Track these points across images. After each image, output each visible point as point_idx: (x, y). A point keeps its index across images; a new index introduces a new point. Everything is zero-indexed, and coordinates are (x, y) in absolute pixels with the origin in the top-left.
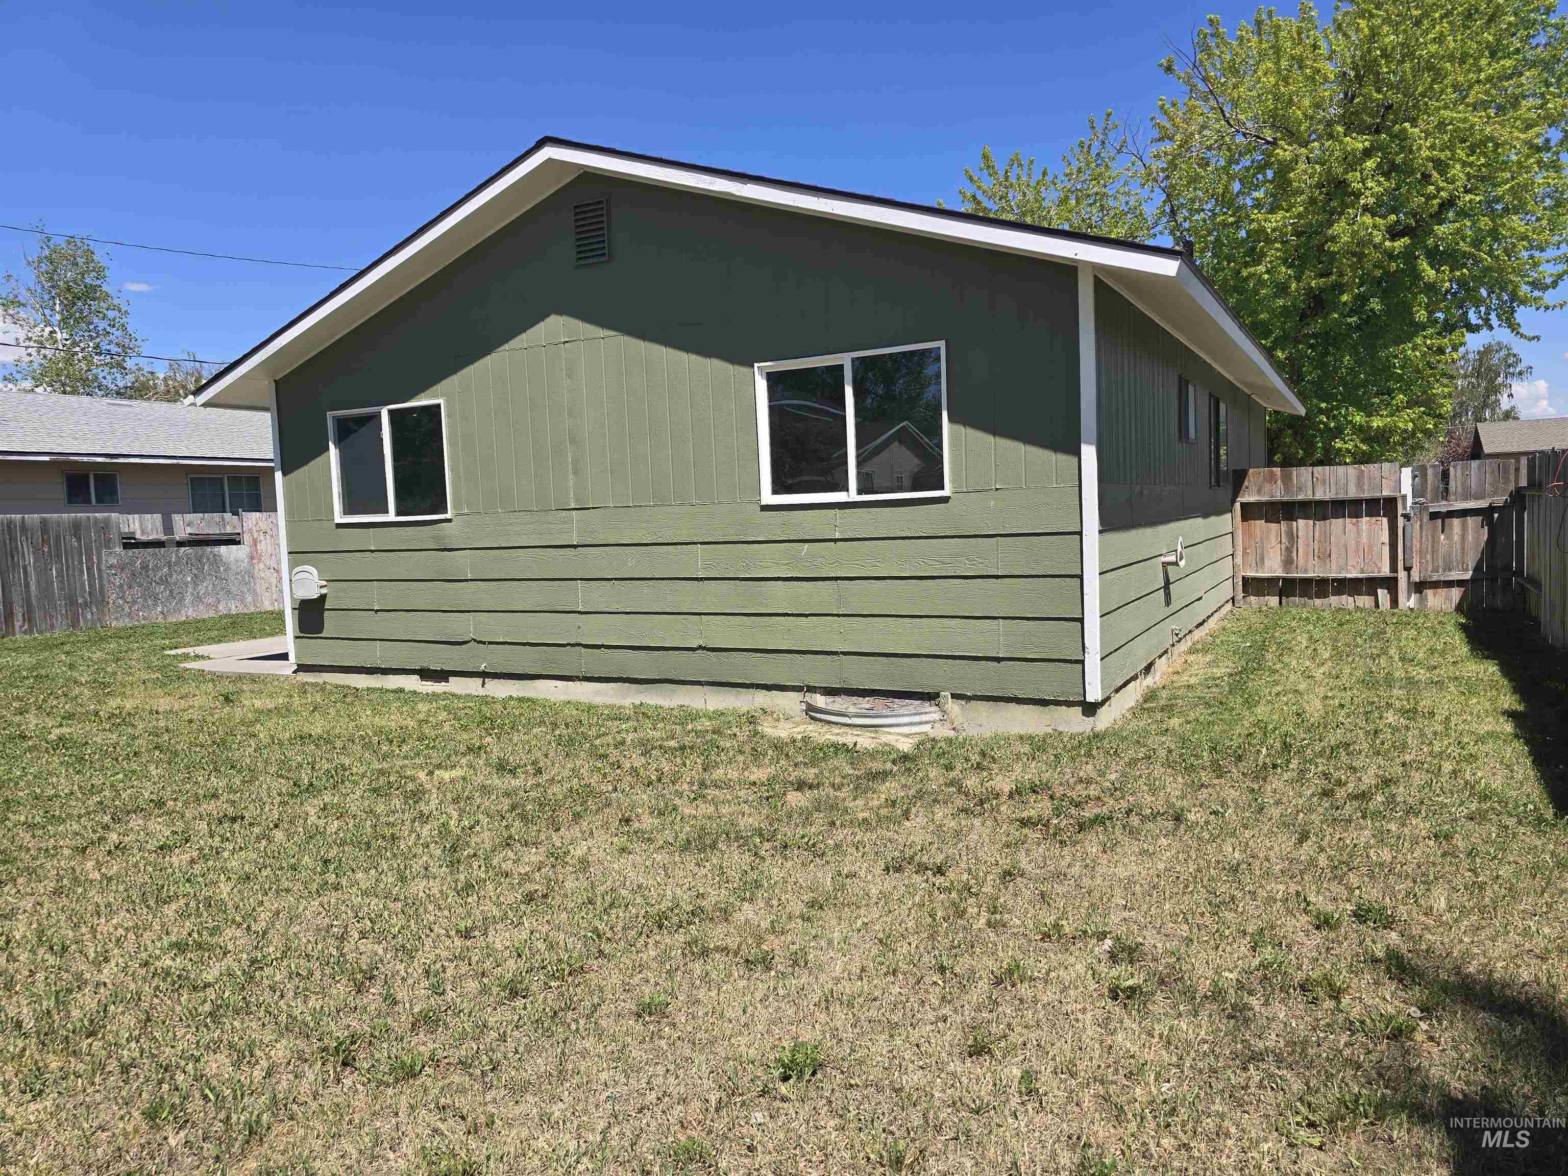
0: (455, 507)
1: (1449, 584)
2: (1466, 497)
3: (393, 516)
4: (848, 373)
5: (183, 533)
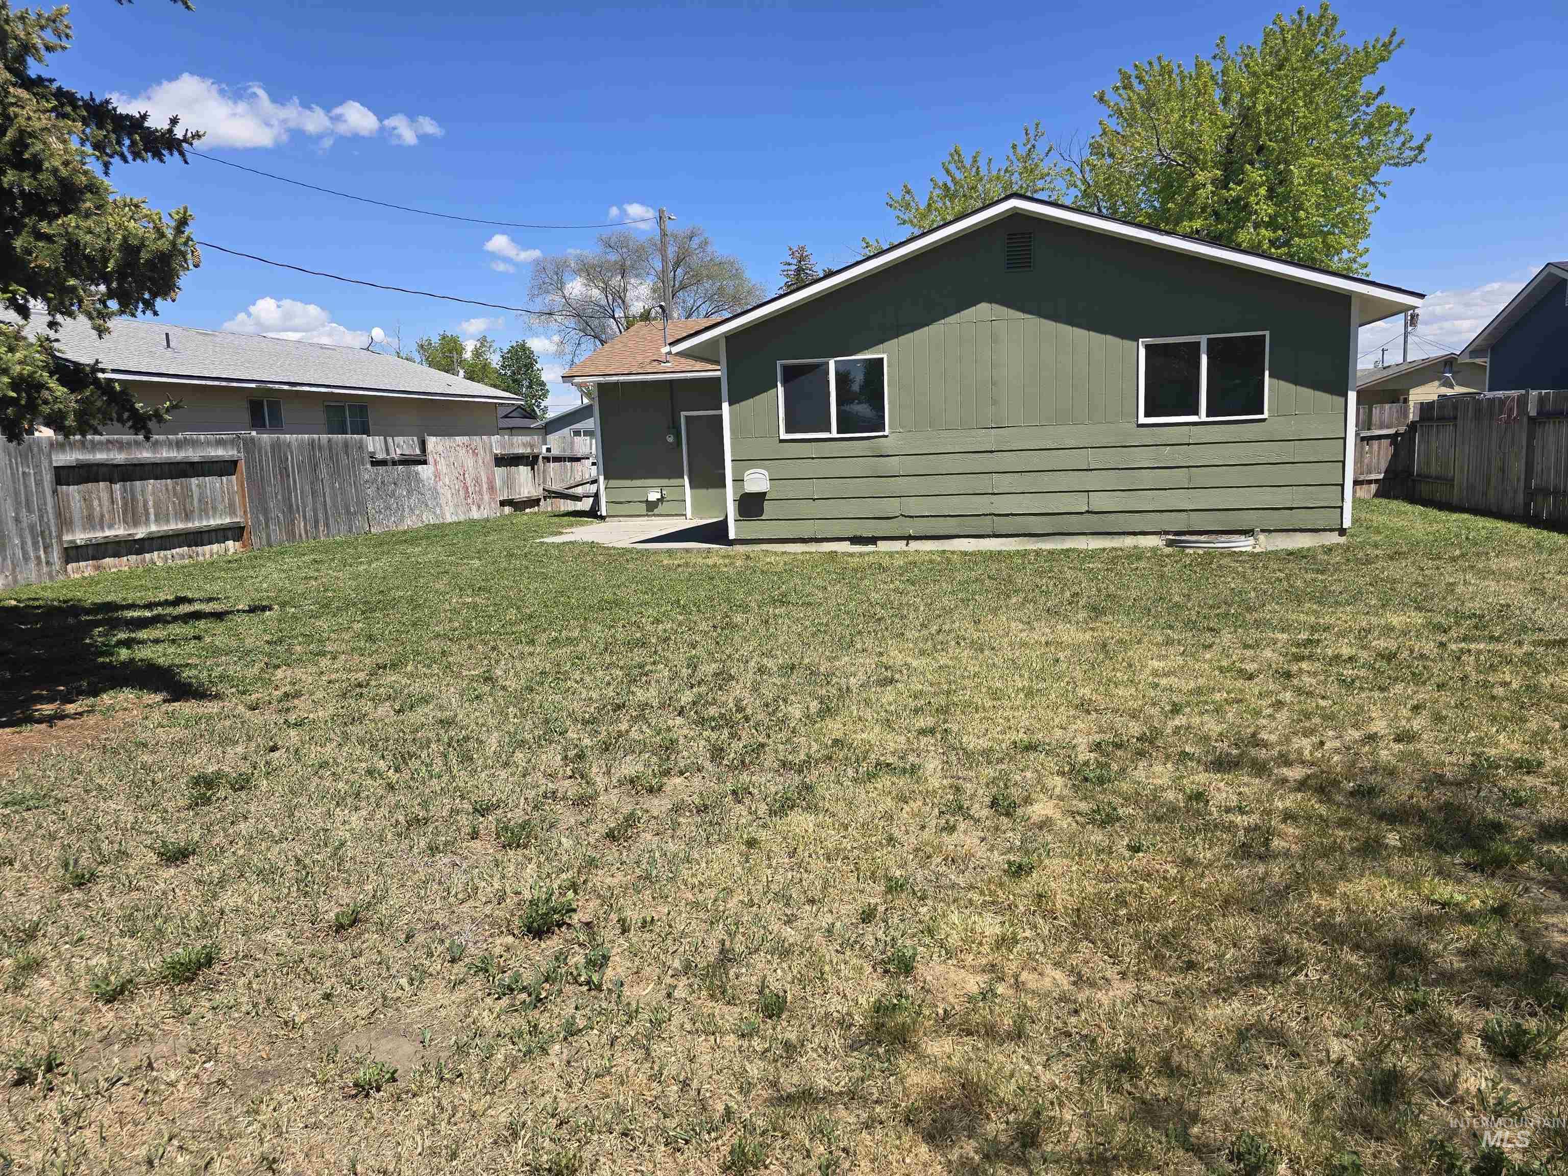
0: (890, 428)
1: (1370, 482)
2: (1381, 427)
3: (834, 434)
4: (1204, 347)
5: (396, 454)
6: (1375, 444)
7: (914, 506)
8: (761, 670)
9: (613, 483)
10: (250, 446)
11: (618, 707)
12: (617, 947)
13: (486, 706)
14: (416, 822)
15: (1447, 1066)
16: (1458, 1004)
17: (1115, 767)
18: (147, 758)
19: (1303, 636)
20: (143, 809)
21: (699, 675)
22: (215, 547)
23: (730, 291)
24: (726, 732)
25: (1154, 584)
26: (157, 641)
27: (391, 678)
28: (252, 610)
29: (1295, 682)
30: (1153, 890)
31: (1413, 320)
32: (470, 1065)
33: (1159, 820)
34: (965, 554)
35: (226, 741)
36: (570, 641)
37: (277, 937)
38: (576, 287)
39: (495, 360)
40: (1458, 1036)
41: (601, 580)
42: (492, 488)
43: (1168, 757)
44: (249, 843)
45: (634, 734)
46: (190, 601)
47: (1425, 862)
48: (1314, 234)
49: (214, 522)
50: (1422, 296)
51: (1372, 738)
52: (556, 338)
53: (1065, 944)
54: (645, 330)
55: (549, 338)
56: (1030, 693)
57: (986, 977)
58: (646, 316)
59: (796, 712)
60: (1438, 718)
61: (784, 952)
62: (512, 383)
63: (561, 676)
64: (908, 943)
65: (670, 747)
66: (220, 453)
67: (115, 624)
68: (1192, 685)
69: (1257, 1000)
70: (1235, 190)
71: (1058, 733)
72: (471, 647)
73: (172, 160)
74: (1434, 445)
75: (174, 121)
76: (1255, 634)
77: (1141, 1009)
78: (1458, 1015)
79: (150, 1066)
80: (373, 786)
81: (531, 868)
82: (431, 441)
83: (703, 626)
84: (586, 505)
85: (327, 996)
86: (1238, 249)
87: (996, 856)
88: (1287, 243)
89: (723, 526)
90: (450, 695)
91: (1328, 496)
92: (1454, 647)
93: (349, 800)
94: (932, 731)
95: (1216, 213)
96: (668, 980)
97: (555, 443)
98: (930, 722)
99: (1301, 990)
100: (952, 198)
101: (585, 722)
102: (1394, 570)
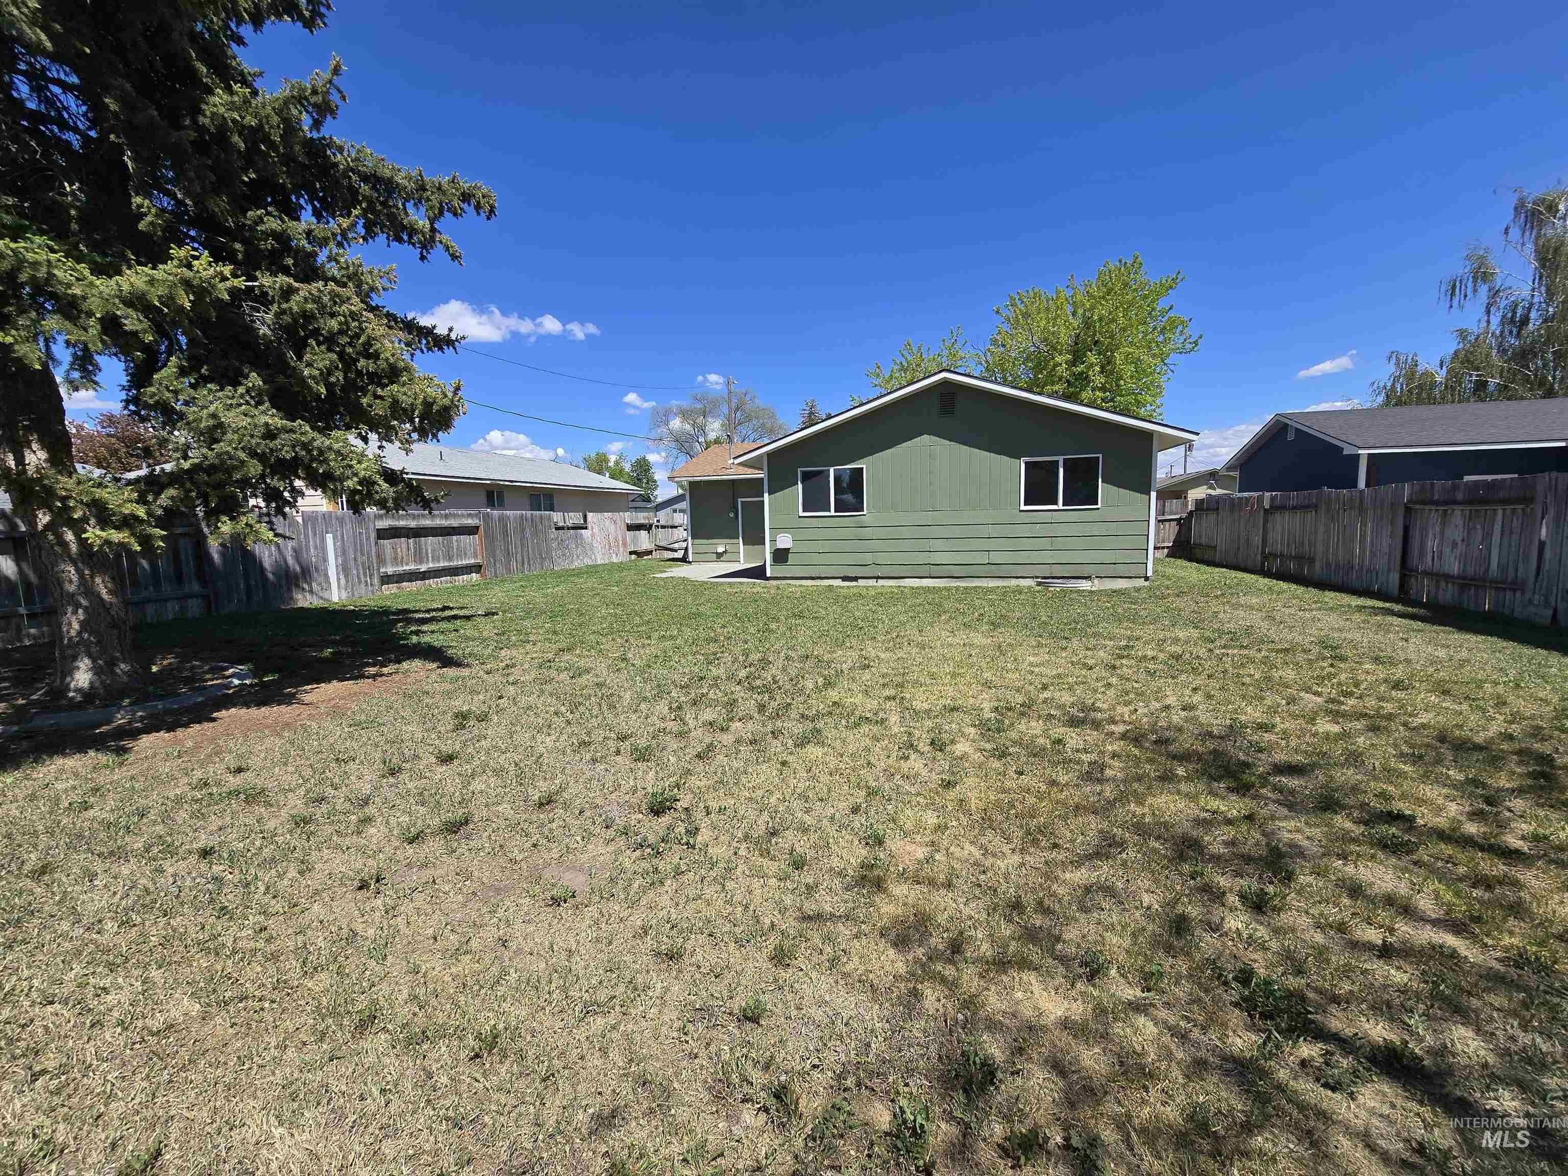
0: (867, 510)
1: (1164, 548)
2: (1171, 514)
3: (833, 513)
4: (1061, 463)
5: (569, 523)
6: (1167, 524)
7: (881, 558)
8: (788, 658)
9: (697, 541)
10: (487, 517)
11: (702, 678)
12: (704, 824)
13: (624, 675)
14: (583, 744)
15: (1217, 913)
16: (1223, 874)
17: (1007, 722)
18: (428, 700)
19: (1123, 643)
20: (427, 730)
21: (750, 659)
22: (465, 577)
23: (769, 425)
24: (767, 696)
25: (1029, 609)
26: (433, 632)
27: (567, 657)
28: (486, 615)
29: (1119, 671)
30: (1031, 800)
31: (1190, 448)
32: (618, 890)
33: (1035, 756)
34: (912, 588)
35: (473, 692)
36: (672, 637)
37: (505, 808)
38: (676, 423)
39: (627, 467)
40: (1224, 893)
41: (690, 600)
42: (625, 544)
43: (1039, 717)
44: (488, 753)
45: (711, 695)
46: (451, 609)
47: (1201, 786)
48: (1129, 395)
49: (465, 562)
50: (1198, 434)
51: (1167, 707)
52: (663, 454)
53: (977, 831)
54: (717, 450)
55: (659, 453)
56: (954, 675)
57: (929, 849)
58: (717, 441)
59: (810, 685)
60: (1209, 697)
61: (805, 830)
62: (637, 481)
63: (667, 658)
64: (880, 827)
65: (733, 703)
66: (470, 522)
67: (409, 621)
68: (1055, 672)
69: (1095, 868)
70: (1081, 368)
71: (971, 701)
72: (613, 640)
73: (449, 351)
74: (1204, 524)
75: (451, 330)
76: (1093, 641)
77: (1024, 871)
78: (1223, 881)
79: (434, 881)
80: (558, 721)
81: (652, 774)
82: (590, 516)
83: (752, 630)
84: (680, 554)
85: (535, 845)
86: (1081, 404)
87: (934, 776)
88: (1112, 400)
89: (763, 568)
90: (602, 668)
91: (1138, 556)
92: (1218, 652)
93: (545, 730)
94: (894, 698)
95: (1068, 381)
96: (735, 844)
97: (663, 516)
98: (892, 692)
99: (1124, 863)
100: (905, 371)
101: (682, 687)
102: (1179, 603)
